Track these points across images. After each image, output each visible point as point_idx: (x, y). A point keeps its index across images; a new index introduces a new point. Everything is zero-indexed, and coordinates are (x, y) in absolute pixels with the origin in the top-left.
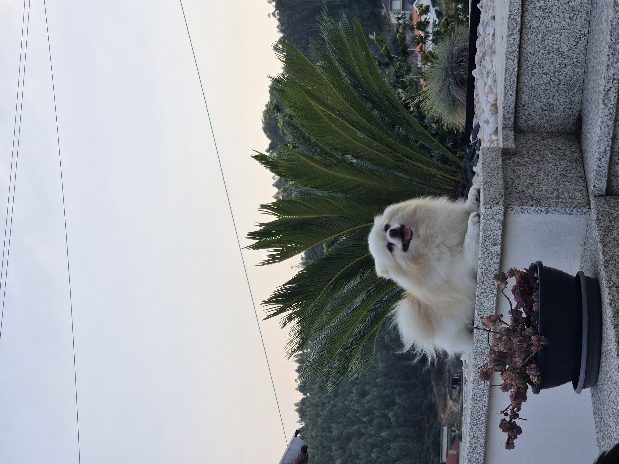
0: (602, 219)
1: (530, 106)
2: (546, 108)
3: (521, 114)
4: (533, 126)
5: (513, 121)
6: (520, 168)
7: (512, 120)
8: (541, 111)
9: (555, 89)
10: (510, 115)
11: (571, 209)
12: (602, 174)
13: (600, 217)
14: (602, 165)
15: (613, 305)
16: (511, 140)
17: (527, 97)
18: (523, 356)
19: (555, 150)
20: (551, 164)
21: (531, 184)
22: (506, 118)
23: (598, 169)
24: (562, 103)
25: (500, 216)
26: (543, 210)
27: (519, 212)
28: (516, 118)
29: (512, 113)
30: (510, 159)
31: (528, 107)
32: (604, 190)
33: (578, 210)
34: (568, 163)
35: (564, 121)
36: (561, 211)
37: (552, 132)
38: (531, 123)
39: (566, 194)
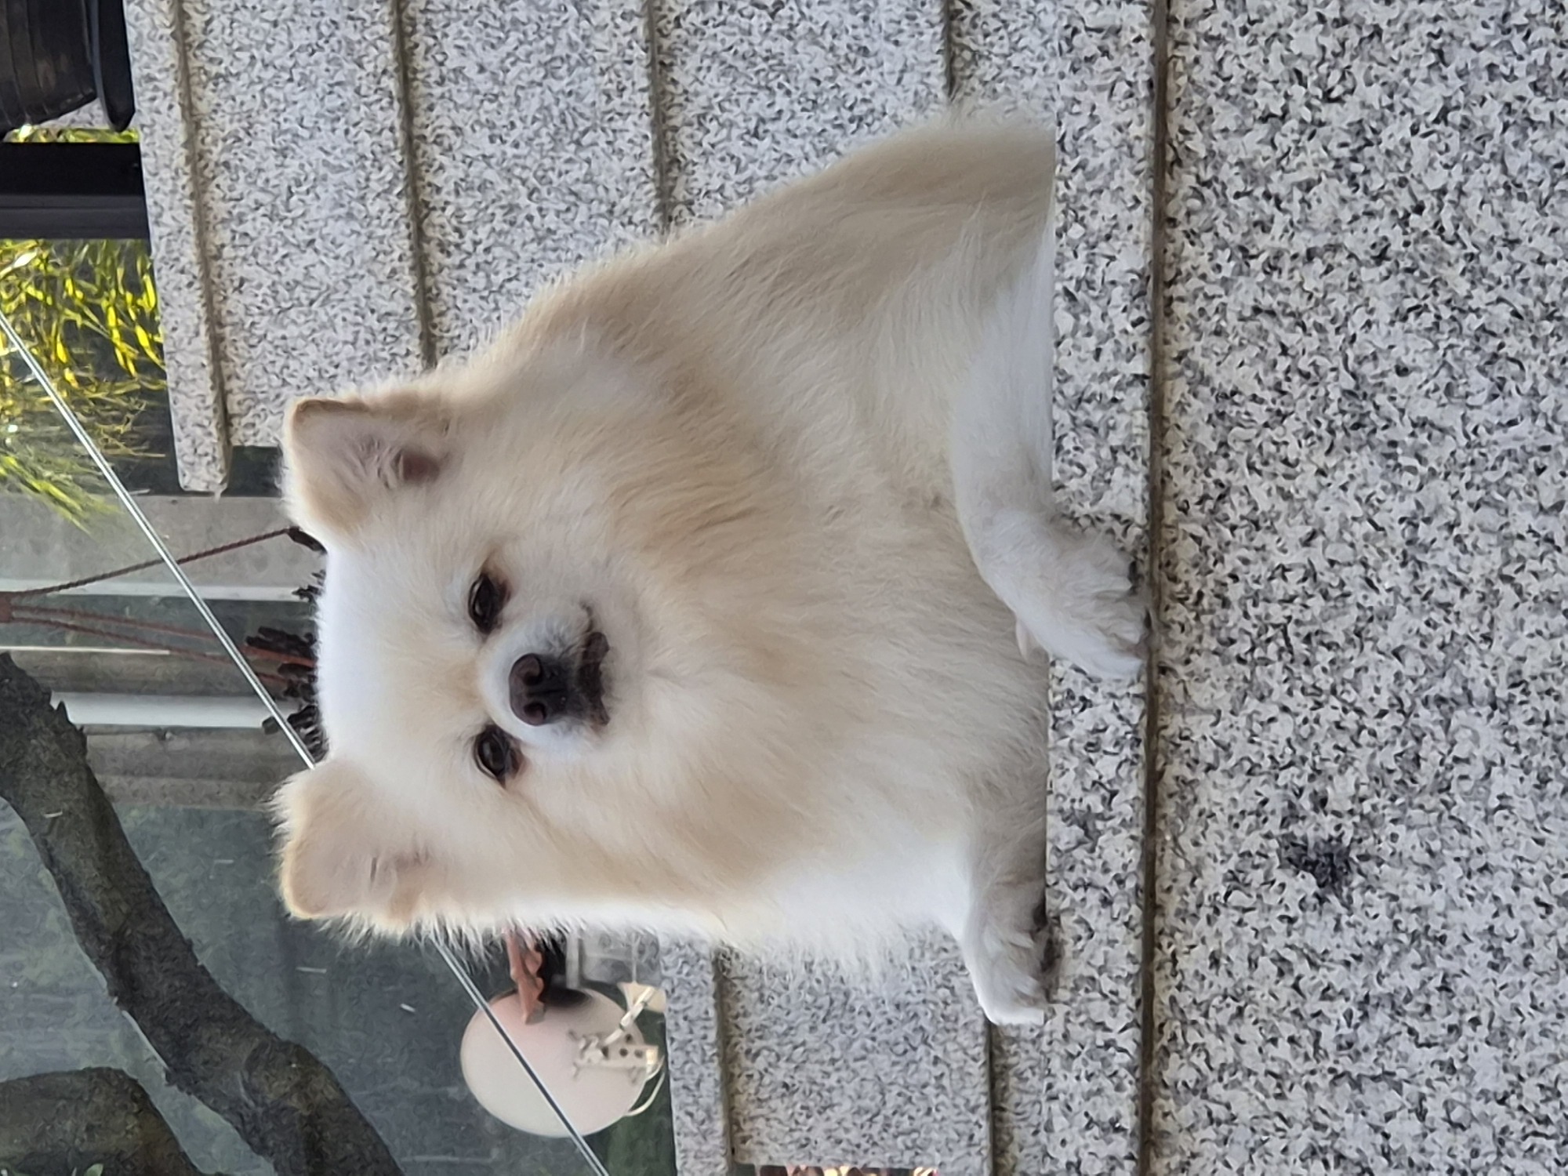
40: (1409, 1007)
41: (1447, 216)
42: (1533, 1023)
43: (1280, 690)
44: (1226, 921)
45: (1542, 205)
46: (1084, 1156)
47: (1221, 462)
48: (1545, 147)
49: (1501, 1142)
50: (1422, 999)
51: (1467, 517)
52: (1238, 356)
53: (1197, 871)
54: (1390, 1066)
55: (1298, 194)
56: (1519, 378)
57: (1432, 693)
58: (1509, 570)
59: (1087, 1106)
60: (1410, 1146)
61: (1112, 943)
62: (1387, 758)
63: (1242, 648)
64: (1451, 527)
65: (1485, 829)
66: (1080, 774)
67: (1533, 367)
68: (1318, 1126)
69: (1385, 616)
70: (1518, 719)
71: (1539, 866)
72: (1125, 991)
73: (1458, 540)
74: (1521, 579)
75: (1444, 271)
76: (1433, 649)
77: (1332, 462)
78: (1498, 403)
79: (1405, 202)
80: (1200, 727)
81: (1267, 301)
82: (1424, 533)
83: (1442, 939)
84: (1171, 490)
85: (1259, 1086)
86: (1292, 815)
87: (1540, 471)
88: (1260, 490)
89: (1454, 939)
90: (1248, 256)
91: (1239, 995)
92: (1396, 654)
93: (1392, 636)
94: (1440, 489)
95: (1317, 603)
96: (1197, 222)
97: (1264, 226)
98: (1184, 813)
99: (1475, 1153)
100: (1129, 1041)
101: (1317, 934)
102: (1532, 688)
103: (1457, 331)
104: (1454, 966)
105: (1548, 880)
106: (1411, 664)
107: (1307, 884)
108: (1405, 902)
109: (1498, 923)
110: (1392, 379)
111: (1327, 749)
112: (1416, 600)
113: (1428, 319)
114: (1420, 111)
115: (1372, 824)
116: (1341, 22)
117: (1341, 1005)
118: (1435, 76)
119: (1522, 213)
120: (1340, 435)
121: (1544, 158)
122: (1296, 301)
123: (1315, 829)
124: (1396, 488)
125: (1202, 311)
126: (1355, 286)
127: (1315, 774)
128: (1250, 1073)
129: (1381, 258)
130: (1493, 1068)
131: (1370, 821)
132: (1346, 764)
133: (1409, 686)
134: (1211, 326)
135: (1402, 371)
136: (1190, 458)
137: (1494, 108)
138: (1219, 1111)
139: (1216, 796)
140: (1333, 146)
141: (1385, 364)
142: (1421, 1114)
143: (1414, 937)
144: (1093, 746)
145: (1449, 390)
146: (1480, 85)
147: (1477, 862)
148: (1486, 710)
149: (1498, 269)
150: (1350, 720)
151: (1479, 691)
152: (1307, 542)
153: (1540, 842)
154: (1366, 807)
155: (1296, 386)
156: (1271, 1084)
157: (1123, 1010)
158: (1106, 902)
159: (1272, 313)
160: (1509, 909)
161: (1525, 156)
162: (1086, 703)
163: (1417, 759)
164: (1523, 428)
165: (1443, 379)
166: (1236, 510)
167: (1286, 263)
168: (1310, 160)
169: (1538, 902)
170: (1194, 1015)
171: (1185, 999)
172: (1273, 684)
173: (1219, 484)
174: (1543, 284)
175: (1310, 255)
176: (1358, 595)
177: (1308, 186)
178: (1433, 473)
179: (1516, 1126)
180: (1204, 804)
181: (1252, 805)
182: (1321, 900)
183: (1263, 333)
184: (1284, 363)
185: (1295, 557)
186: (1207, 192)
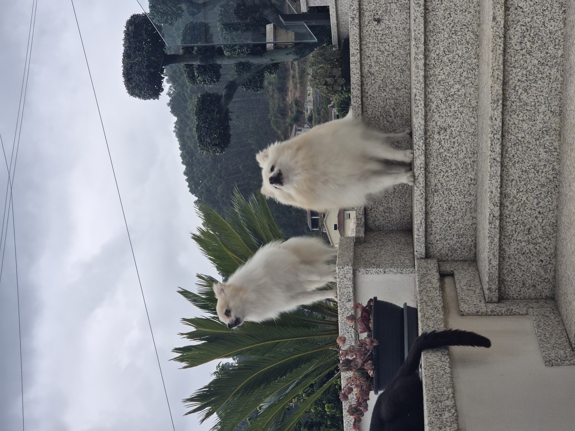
0: (421, 270)
1: (376, 210)
2: (387, 211)
3: (369, 216)
4: (379, 225)
5: (363, 221)
6: (367, 249)
7: (363, 219)
8: (383, 214)
9: (393, 195)
10: (361, 216)
11: (402, 269)
12: (421, 241)
13: (420, 269)
14: (420, 234)
15: (422, 311)
16: (362, 232)
17: (373, 202)
18: (362, 358)
19: (394, 239)
20: (390, 247)
21: (374, 257)
22: (359, 219)
23: (418, 237)
24: (398, 207)
25: (350, 275)
26: (382, 271)
27: (364, 273)
28: (366, 219)
29: (362, 215)
30: (361, 245)
31: (374, 211)
32: (424, 254)
33: (407, 270)
34: (403, 246)
35: (401, 221)
36: (395, 271)
37: (393, 230)
38: (377, 223)
39: (399, 261)
40: (387, 35)
43: (373, 3)
44: (368, 27)
49: (397, 48)
53: (365, 22)
54: (385, 41)
60: (388, 49)
62: (384, 9)
65: (395, 16)
66: (352, 13)
68: (378, 48)
70: (398, 4)
71: (400, 19)
72: (358, 35)
80: (364, 7)
83: (390, 28)
86: (374, 16)
89: (392, 27)
91: (370, 35)
98: (363, 16)
99: (395, 50)
100: (358, 40)
101: (377, 28)
104: (392, 30)
105: (401, 21)
107: (376, 23)
108: (386, 24)
109: (396, 26)
111: (378, 9)
117: (380, 35)
123: (377, 17)
127: (377, 11)
128: (371, 42)
130: (396, 41)
131: (382, 16)
132: (380, 10)
138: (368, 47)
139: (366, 14)
142: (389, 46)
143: (387, 27)
144: (354, 10)
147: (394, 19)
150: (380, 5)
151: (394, 2)
153: (400, 17)
154: (382, 14)
156: (373, 43)
158: (355, 26)
160: (397, 24)
162: (353, 6)
163: (387, 9)
169: (401, 23)
170: (365, 37)
171: (364, 35)
179: (399, 46)
181: (370, 15)
182: (378, 24)
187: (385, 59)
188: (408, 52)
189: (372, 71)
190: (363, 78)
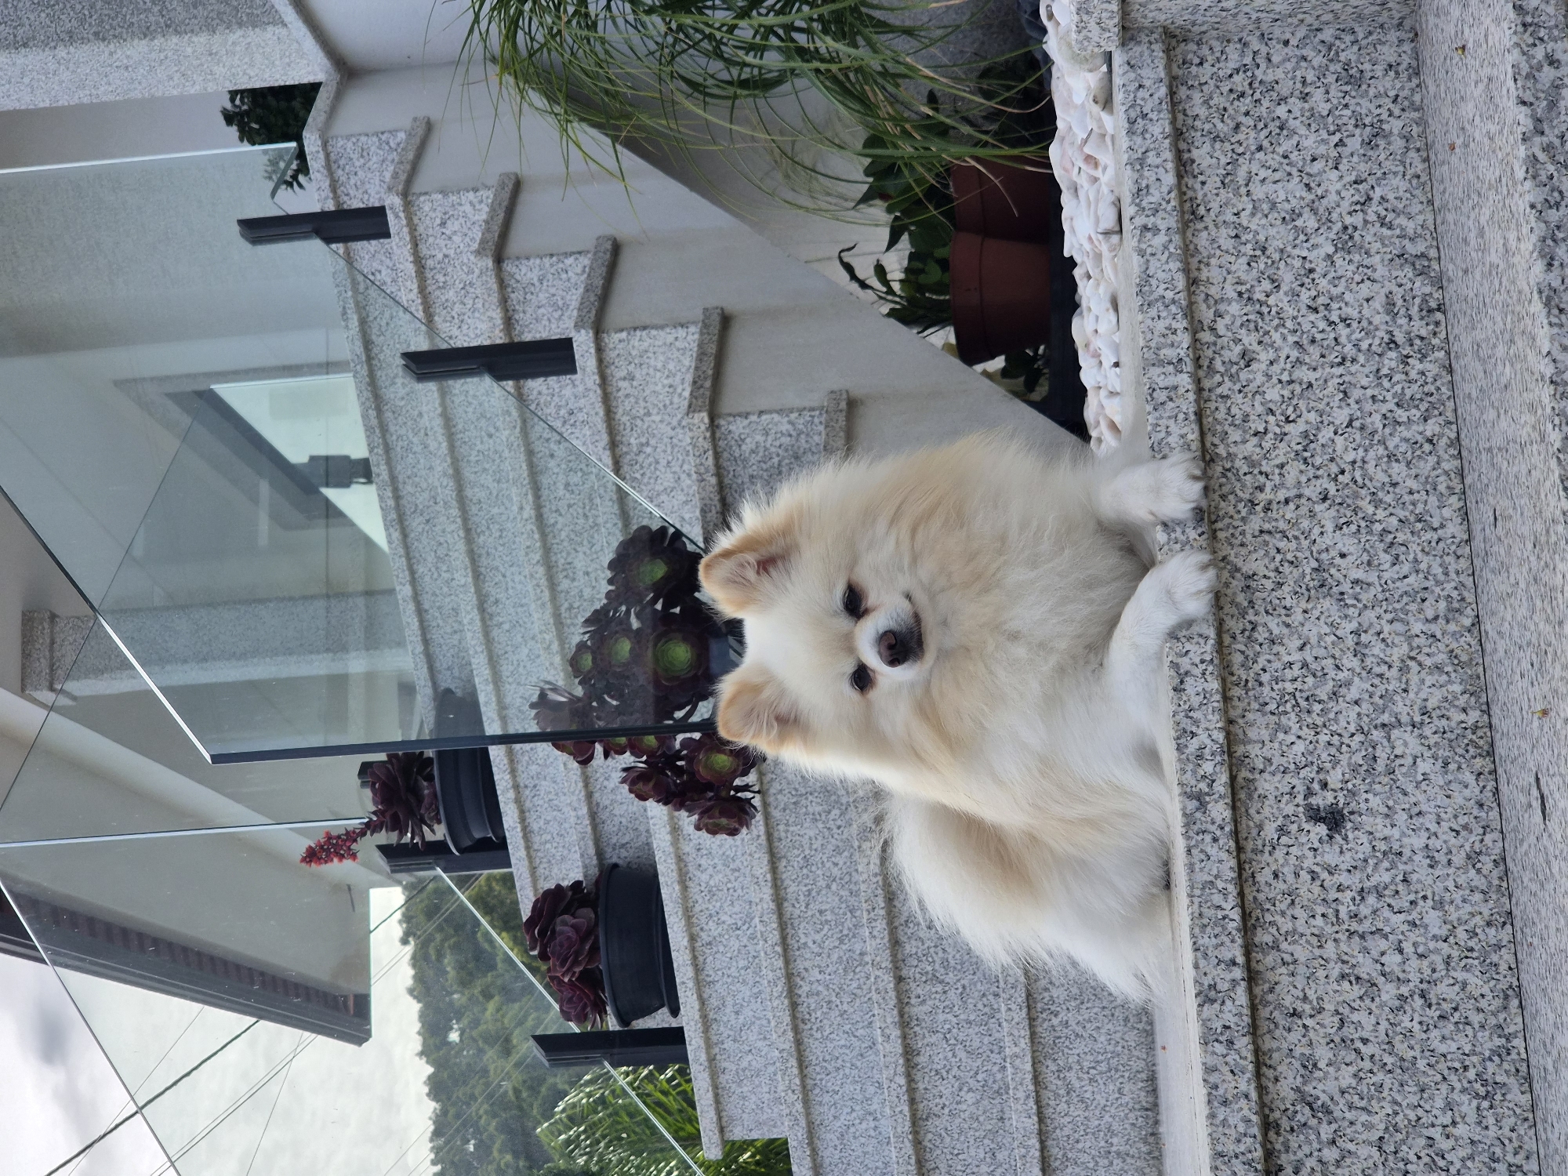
40: (1386, 892)
41: (1358, 475)
42: (1457, 896)
43: (1295, 728)
44: (1279, 853)
45: (1408, 463)
46: (1218, 980)
47: (1251, 611)
48: (1406, 434)
49: (1448, 964)
50: (1393, 887)
51: (1387, 628)
52: (1254, 556)
53: (1260, 827)
54: (1380, 925)
55: (1277, 471)
56: (1407, 553)
57: (1379, 722)
58: (1413, 654)
59: (1216, 953)
60: (1397, 970)
61: (1220, 862)
62: (1358, 758)
63: (1272, 706)
64: (1379, 634)
65: (1417, 792)
66: (1194, 772)
67: (1413, 547)
68: (1344, 962)
69: (1348, 684)
70: (1427, 731)
71: (1449, 810)
72: (1231, 888)
73: (1383, 640)
74: (1419, 657)
75: (1360, 503)
76: (1376, 699)
77: (1310, 606)
78: (1397, 567)
79: (1334, 469)
80: (1254, 750)
81: (1267, 526)
82: (1364, 638)
83: (1400, 854)
84: (1226, 627)
85: (1307, 942)
86: (1309, 793)
87: (1423, 601)
88: (1273, 624)
89: (1407, 852)
90: (1254, 504)
91: (1291, 894)
92: (1356, 703)
93: (1353, 693)
94: (1370, 615)
95: (1310, 680)
96: (1225, 489)
97: (1261, 489)
98: (1250, 797)
99: (1434, 971)
100: (1235, 914)
101: (1330, 856)
102: (1434, 715)
103: (1370, 532)
104: (1408, 868)
105: (1456, 817)
106: (1366, 707)
107: (1322, 829)
108: (1378, 835)
109: (1430, 842)
110: (1338, 561)
111: (1324, 756)
112: (1364, 673)
113: (1353, 528)
114: (1337, 422)
115: (1354, 795)
116: (1290, 382)
117: (1349, 894)
118: (1343, 404)
119: (1397, 469)
120: (1313, 592)
121: (1407, 440)
122: (1282, 525)
123: (1324, 799)
124: (1346, 616)
125: (1233, 535)
126: (1312, 514)
127: (1320, 770)
128: (1302, 935)
129: (1325, 499)
130: (1438, 922)
131: (1353, 793)
132: (1335, 763)
133: (1365, 719)
134: (1238, 542)
135: (1343, 556)
136: (1234, 611)
137: (1377, 419)
138: (1288, 958)
139: (1267, 786)
140: (1293, 445)
141: (1333, 553)
142: (1401, 951)
143: (1385, 853)
144: (1200, 757)
145: (1369, 563)
146: (1368, 406)
147: (1415, 810)
148: (1410, 728)
149: (1388, 499)
150: (1336, 740)
151: (1404, 719)
152: (1301, 649)
153: (1448, 797)
154: (1350, 786)
155: (1286, 569)
156: (1314, 940)
157: (1231, 898)
158: (1215, 840)
159: (1270, 532)
160: (1435, 834)
161: (1397, 440)
162: (1193, 734)
163: (1375, 758)
164: (1411, 579)
165: (1365, 557)
166: (1261, 635)
167: (1274, 506)
168: (1281, 453)
169: (1453, 830)
170: (1268, 906)
171: (1261, 897)
172: (1291, 724)
173: (1250, 622)
174: (1414, 504)
175: (1287, 501)
176: (1332, 673)
177: (1282, 466)
178: (1365, 607)
179: (1455, 954)
180: (1260, 791)
181: (1287, 789)
182: (1331, 837)
183: (1266, 543)
184: (1279, 557)
185: (1296, 657)
186: (1229, 474)
187: (1384, 1025)
188: (1506, 981)
189: (1322, 1089)
190: (1272, 1135)
